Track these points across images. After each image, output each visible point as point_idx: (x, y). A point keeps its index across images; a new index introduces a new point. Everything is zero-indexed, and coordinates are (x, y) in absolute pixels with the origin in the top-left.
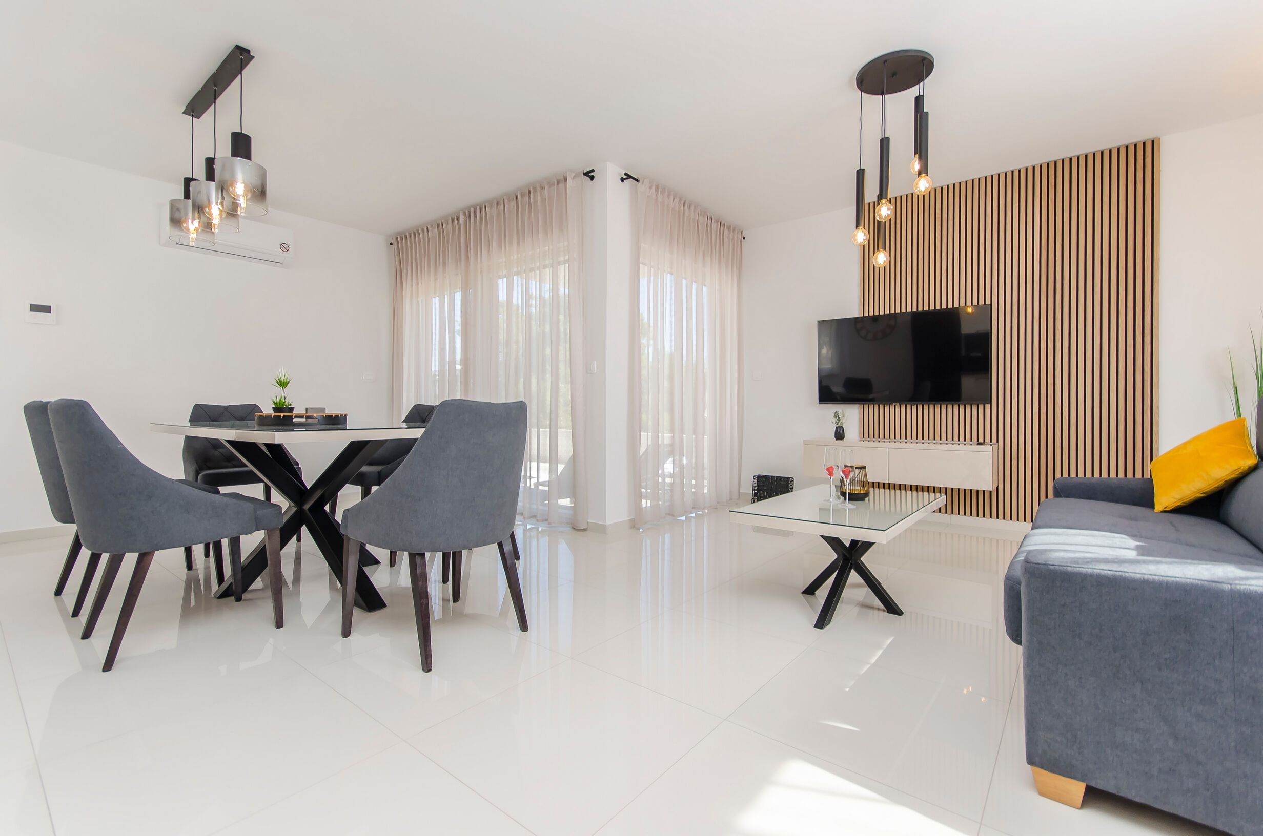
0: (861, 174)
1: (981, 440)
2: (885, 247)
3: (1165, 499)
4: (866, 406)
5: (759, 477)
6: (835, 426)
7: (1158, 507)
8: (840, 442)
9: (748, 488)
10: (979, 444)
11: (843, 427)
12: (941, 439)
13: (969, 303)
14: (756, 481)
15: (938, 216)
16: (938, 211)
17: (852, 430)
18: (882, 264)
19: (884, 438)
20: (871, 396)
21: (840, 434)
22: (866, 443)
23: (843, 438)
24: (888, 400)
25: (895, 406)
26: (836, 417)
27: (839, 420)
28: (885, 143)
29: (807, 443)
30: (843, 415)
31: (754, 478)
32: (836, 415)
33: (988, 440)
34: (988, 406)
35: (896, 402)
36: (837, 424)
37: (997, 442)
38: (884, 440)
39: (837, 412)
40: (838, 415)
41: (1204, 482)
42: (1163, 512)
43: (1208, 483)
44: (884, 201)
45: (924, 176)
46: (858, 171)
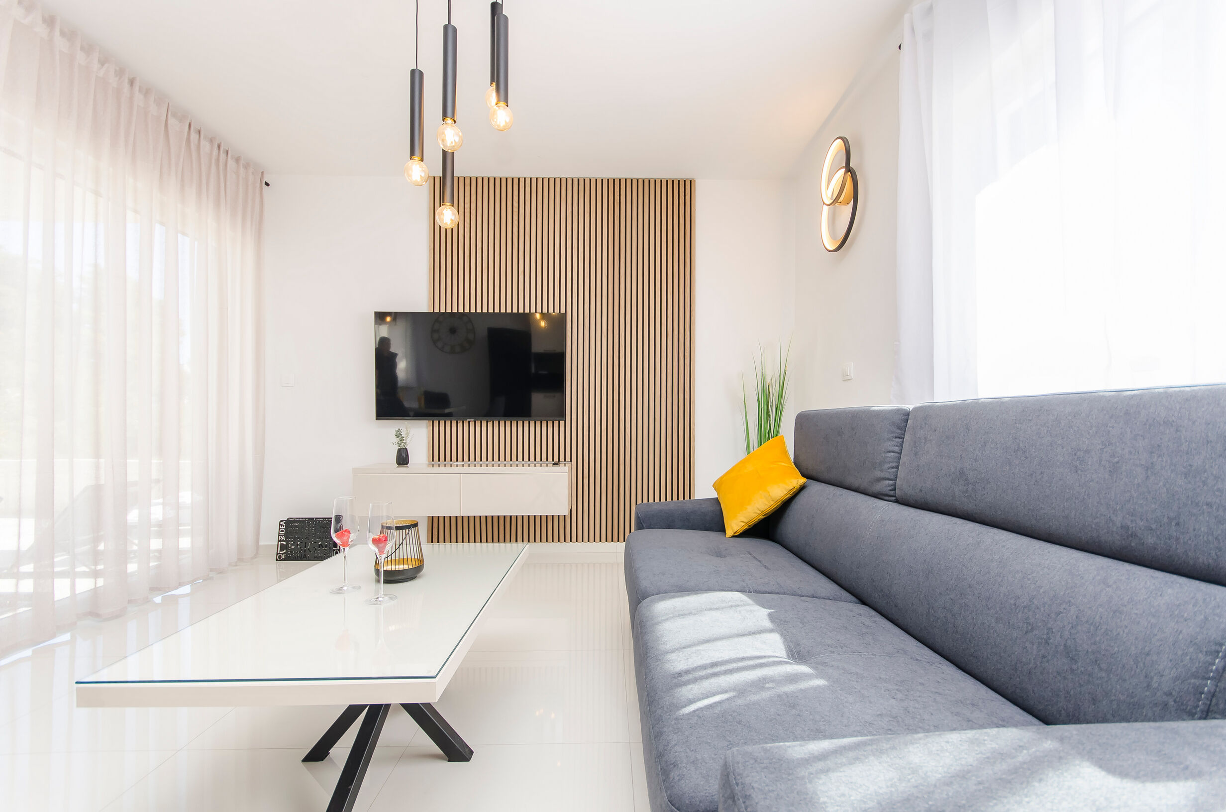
0: (416, 77)
1: (556, 460)
2: (453, 203)
3: (735, 523)
4: (436, 423)
5: (289, 523)
6: (397, 448)
7: (729, 533)
8: (402, 469)
9: (271, 538)
10: (555, 464)
11: (407, 449)
12: (517, 460)
13: (539, 310)
14: (283, 528)
15: (516, 210)
16: (516, 204)
17: (419, 451)
18: (449, 224)
19: (457, 460)
20: (447, 411)
21: (403, 459)
22: (436, 469)
23: (407, 463)
24: (462, 416)
25: (469, 422)
26: (397, 436)
27: (402, 440)
28: (450, 34)
29: (358, 473)
30: (408, 434)
31: (280, 525)
32: (399, 435)
33: (562, 459)
34: (562, 423)
35: (470, 417)
36: (400, 445)
37: (571, 461)
38: (457, 463)
39: (399, 431)
40: (401, 435)
41: (767, 503)
42: (734, 536)
43: (769, 505)
44: (449, 121)
45: (504, 105)
46: (413, 72)
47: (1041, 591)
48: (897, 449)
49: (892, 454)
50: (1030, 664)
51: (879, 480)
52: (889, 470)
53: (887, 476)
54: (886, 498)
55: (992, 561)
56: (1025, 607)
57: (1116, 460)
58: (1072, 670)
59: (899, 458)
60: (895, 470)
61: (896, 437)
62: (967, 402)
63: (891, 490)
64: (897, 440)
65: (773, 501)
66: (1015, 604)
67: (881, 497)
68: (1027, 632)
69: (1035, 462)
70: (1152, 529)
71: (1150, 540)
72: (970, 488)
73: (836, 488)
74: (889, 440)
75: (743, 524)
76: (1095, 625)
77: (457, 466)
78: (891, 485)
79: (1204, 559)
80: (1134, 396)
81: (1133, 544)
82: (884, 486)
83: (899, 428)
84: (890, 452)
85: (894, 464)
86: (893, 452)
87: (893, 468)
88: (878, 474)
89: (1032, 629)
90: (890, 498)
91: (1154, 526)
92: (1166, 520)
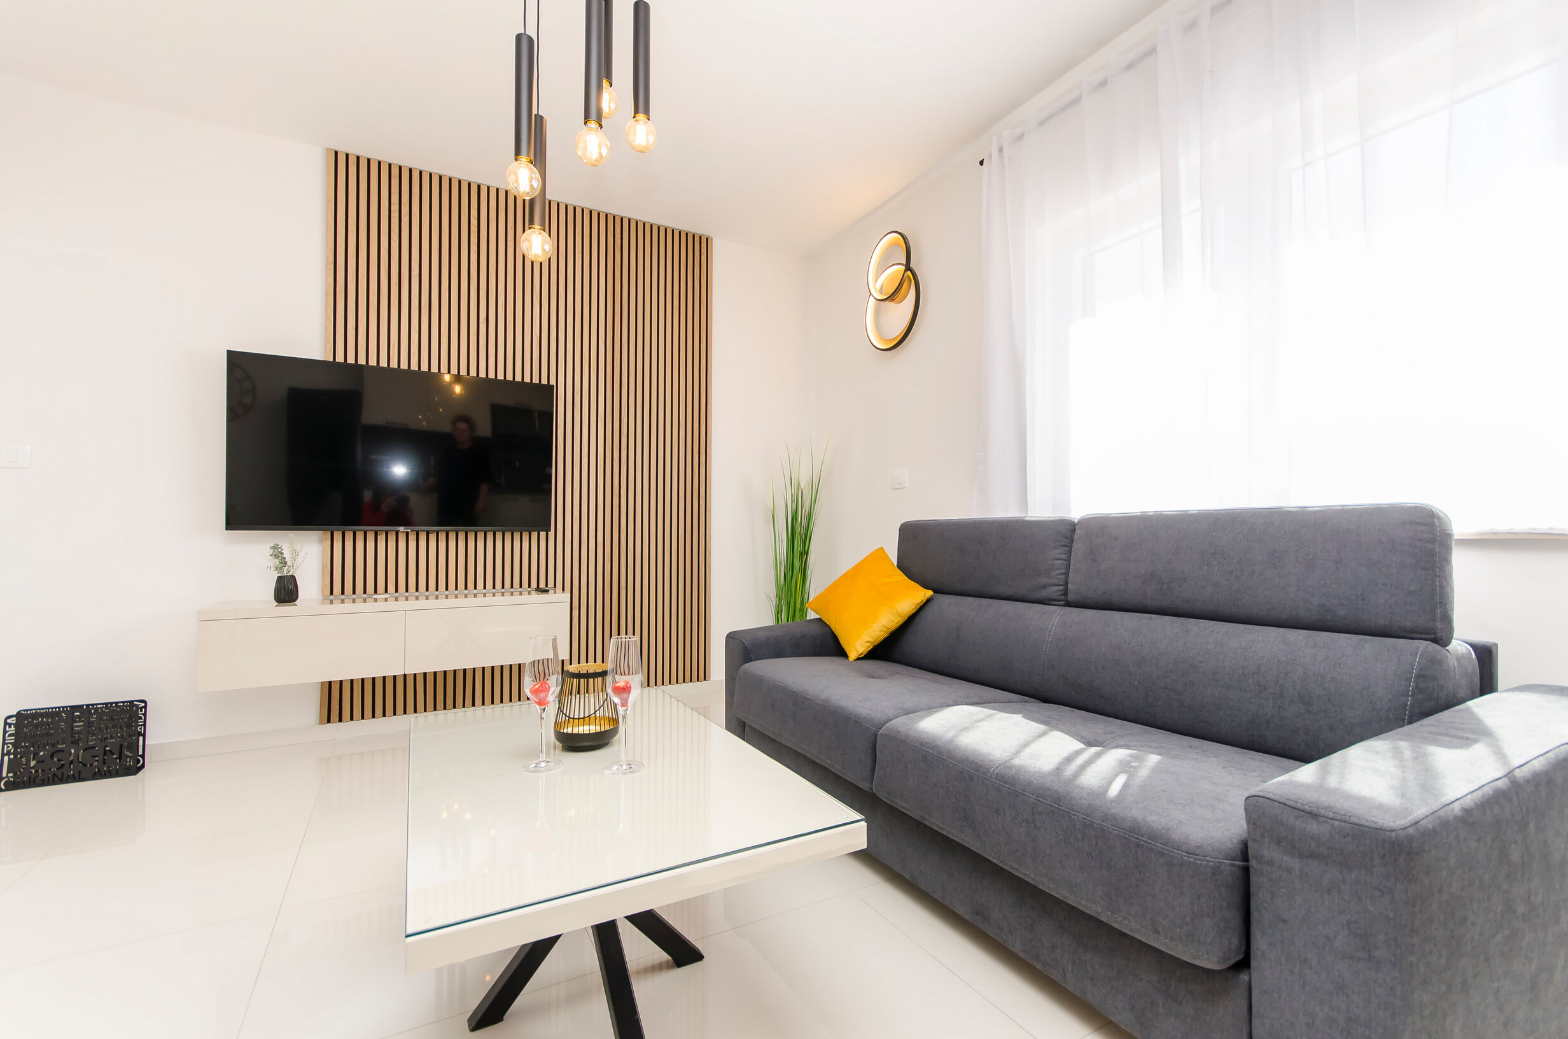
0: (524, 45)
1: (542, 585)
3: (857, 644)
4: (338, 536)
5: (24, 719)
6: (276, 575)
7: (852, 655)
8: (286, 609)
10: (540, 591)
11: (294, 576)
12: (475, 588)
14: (12, 729)
15: (474, 229)
16: (474, 222)
17: (310, 585)
19: (376, 592)
21: (286, 592)
22: (337, 607)
23: (293, 599)
26: (277, 555)
27: (283, 561)
29: (205, 619)
30: (295, 554)
31: (6, 723)
32: (277, 553)
36: (282, 570)
39: (275, 547)
40: (282, 553)
41: (894, 619)
42: (858, 659)
43: (896, 621)
44: (593, 124)
45: (642, 118)
46: (519, 37)
47: (1265, 660)
48: (1064, 557)
49: (1060, 562)
50: (1267, 715)
51: (1045, 586)
52: (1058, 577)
53: (1056, 582)
54: (1055, 603)
55: (1208, 643)
56: (1254, 673)
57: (1310, 557)
58: (1309, 712)
59: (1069, 566)
60: (1063, 576)
61: (1063, 546)
62: (1148, 514)
63: (1061, 595)
64: (1064, 548)
65: (900, 617)
66: (1243, 673)
67: (1048, 602)
68: (1260, 692)
69: (1235, 562)
70: (1343, 605)
71: (1342, 612)
72: (1165, 586)
73: (976, 598)
74: (1055, 548)
75: (869, 644)
76: (1322, 676)
77: (376, 600)
78: (1061, 591)
79: (1382, 621)
80: (1318, 511)
81: (1328, 617)
82: (1054, 591)
83: (1066, 537)
84: (1057, 559)
85: (1063, 571)
86: (1061, 559)
87: (1062, 574)
88: (1044, 580)
89: (1265, 689)
90: (1058, 603)
91: (1345, 603)
92: (1354, 598)
